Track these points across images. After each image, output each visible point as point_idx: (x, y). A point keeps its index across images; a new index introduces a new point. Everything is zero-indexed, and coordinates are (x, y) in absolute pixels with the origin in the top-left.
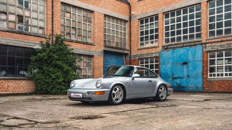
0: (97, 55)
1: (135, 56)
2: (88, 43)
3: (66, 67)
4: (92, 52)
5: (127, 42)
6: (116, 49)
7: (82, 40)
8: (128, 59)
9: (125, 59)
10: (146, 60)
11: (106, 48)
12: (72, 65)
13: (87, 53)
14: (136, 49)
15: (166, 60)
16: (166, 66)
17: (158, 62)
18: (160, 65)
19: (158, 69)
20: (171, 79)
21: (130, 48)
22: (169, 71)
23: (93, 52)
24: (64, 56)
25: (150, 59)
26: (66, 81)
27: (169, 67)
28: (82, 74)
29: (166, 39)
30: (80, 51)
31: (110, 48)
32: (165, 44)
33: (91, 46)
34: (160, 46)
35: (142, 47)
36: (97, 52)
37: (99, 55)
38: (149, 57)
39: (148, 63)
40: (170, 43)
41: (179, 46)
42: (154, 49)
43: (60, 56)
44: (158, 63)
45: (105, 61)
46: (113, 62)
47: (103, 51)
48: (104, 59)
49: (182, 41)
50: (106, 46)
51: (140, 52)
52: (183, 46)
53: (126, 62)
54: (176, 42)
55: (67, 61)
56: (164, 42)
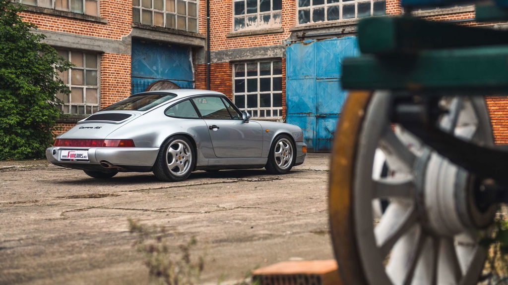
0: (114, 49)
1: (219, 54)
2: (89, 16)
3: (26, 86)
4: (97, 43)
5: (200, 13)
6: (168, 35)
7: (68, 7)
8: (203, 62)
9: (194, 60)
10: (252, 67)
11: (138, 31)
12: (43, 80)
13: (84, 44)
14: (224, 35)
15: (301, 69)
16: (301, 85)
17: (281, 74)
18: (286, 81)
19: (281, 92)
20: (312, 119)
21: (209, 31)
22: (310, 98)
23: (100, 43)
24: (21, 54)
25: (261, 63)
26: (26, 123)
27: (309, 88)
28: (71, 104)
29: (302, 12)
30: (65, 39)
31: (149, 30)
32: (298, 25)
33: (96, 25)
34: (287, 30)
35: (240, 30)
36: (112, 42)
37: (118, 51)
38: (259, 57)
39: (257, 75)
40: (312, 23)
41: (332, 31)
42: (271, 37)
43: (7, 54)
44: (280, 76)
45: (137, 67)
46: (160, 69)
47: (130, 39)
48: (132, 63)
49: (342, 19)
50: (138, 27)
51: (233, 45)
52: (343, 34)
53: (196, 70)
54: (326, 21)
55: (28, 70)
56: (297, 20)
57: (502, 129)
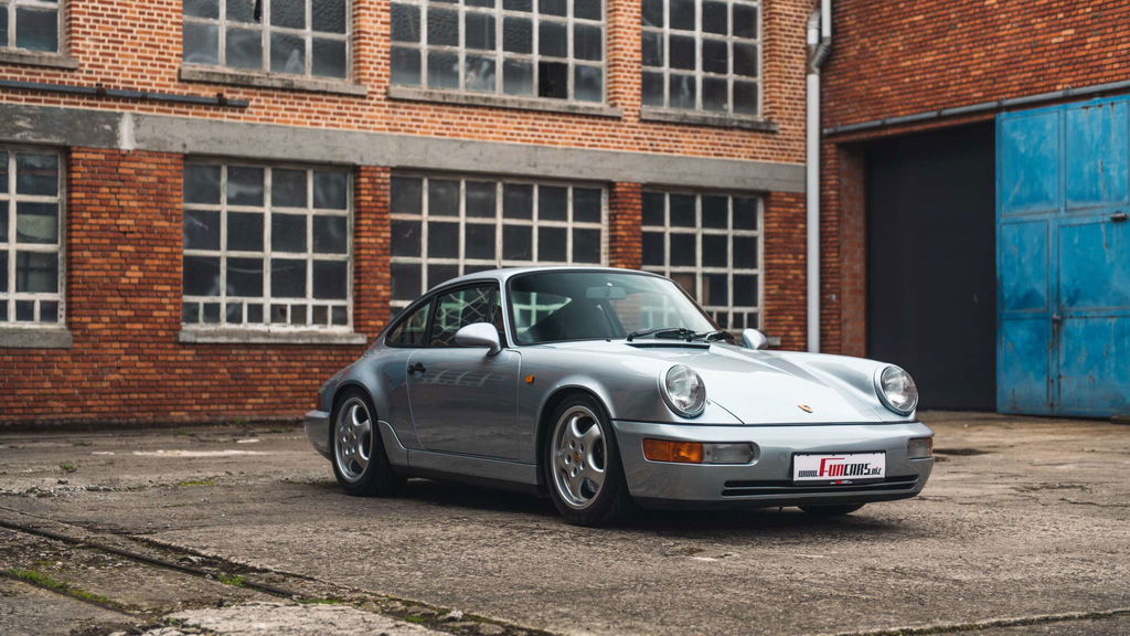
57: (143, 365)
